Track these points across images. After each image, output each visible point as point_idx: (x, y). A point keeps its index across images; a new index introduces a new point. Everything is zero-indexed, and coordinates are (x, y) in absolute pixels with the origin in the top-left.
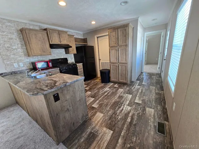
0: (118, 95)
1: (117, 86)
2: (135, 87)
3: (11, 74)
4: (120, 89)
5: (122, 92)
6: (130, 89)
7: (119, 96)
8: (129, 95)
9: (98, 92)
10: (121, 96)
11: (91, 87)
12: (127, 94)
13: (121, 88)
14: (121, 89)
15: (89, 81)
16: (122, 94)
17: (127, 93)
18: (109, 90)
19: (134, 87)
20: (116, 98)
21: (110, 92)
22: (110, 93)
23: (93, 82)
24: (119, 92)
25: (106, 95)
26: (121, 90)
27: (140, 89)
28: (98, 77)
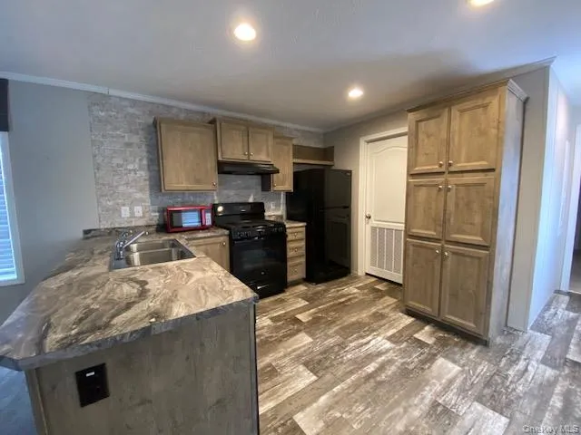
0: (428, 395)
1: (430, 341)
2: (526, 370)
3: (110, 234)
4: (440, 361)
5: (451, 382)
6: (498, 372)
7: (435, 405)
8: (490, 413)
9: (342, 346)
10: (446, 411)
11: (320, 311)
12: (479, 407)
13: (446, 357)
14: (450, 365)
15: (321, 287)
16: (451, 397)
17: (479, 399)
18: (387, 351)
19: (521, 365)
20: (417, 413)
21: (390, 362)
22: (391, 370)
23: (333, 292)
24: (439, 378)
25: (369, 377)
26: (446, 368)
27: (558, 389)
28: (357, 277)
